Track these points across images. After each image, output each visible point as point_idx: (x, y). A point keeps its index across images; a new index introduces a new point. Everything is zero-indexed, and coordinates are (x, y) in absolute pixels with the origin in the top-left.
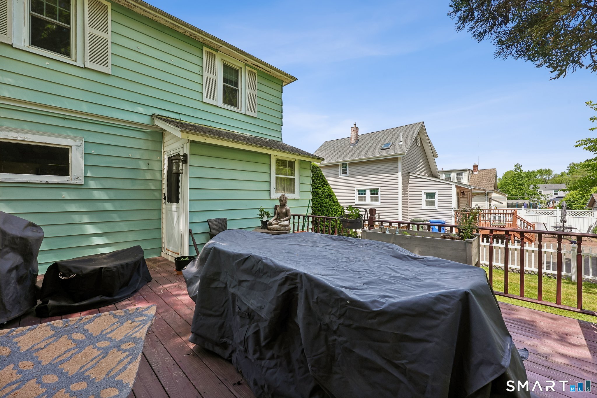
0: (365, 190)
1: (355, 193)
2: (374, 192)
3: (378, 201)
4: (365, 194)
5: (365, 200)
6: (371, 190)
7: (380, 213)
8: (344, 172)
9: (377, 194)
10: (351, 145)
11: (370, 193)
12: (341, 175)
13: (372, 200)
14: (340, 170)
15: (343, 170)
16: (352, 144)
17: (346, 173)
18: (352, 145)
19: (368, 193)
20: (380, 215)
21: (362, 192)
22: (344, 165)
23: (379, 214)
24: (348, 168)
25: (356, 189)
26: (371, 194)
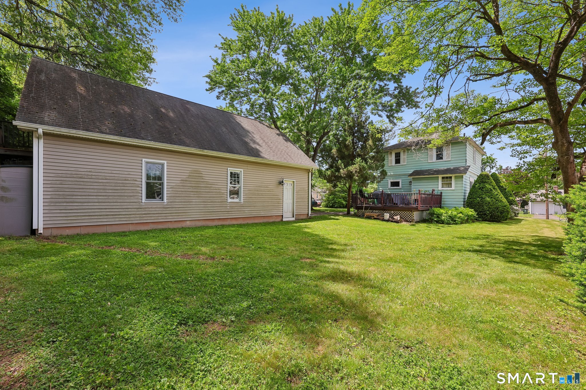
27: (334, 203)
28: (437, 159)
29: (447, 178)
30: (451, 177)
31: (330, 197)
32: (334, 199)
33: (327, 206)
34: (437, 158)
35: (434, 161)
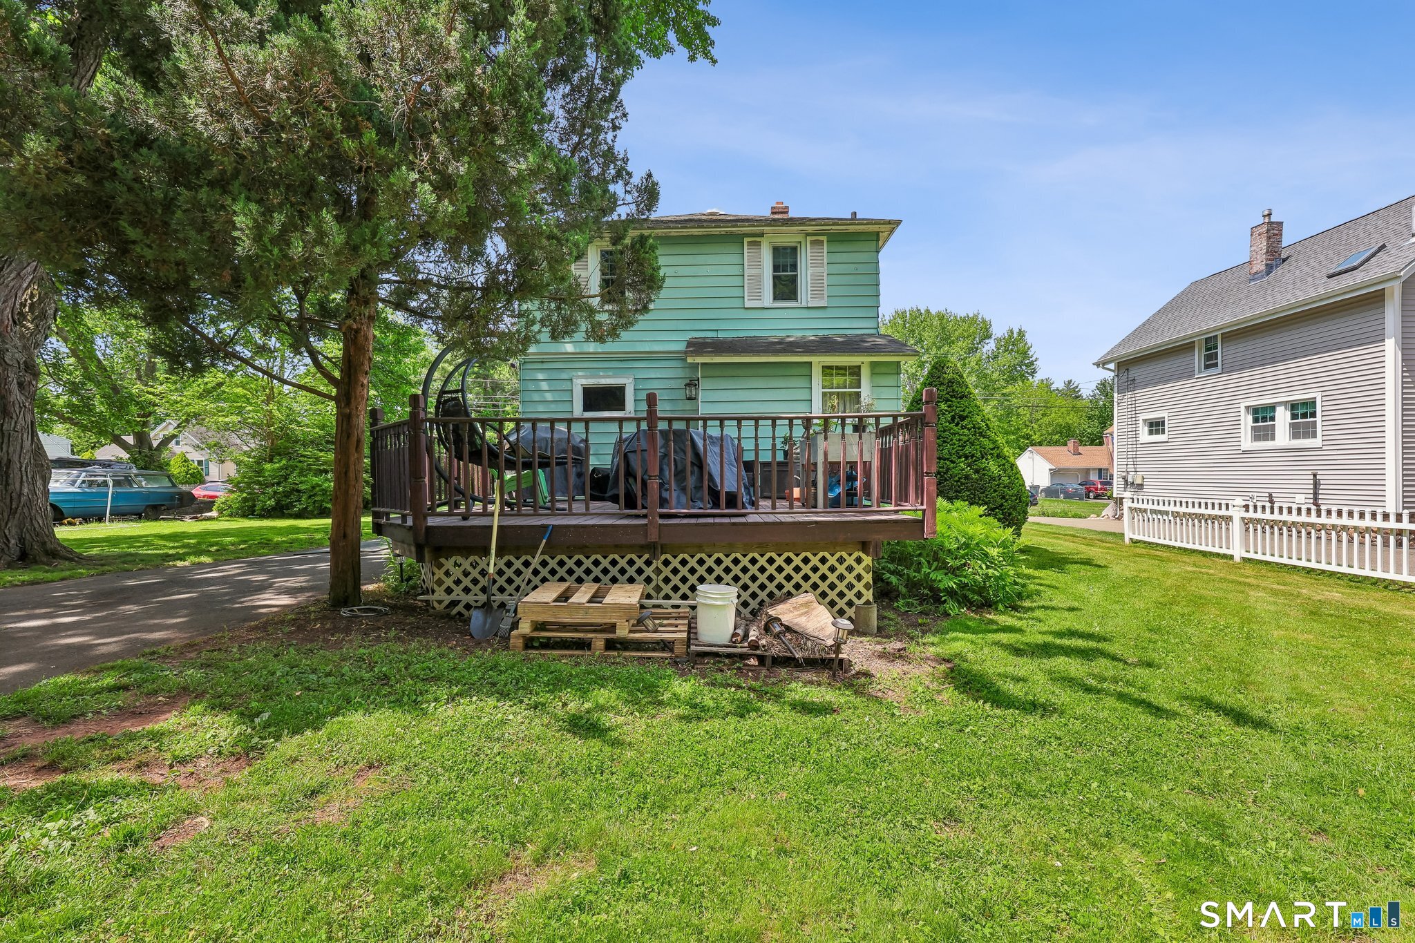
0: (1273, 408)
1: (1242, 418)
2: (1303, 411)
3: (1314, 435)
4: (1273, 419)
5: (1273, 438)
6: (1293, 406)
7: (1319, 472)
8: (1210, 362)
9: (1313, 415)
10: (1251, 280)
11: (1288, 414)
12: (1200, 372)
13: (1295, 435)
14: (1198, 358)
15: (1208, 358)
16: (1255, 276)
17: (1216, 365)
18: (1254, 280)
19: (1283, 418)
20: (1318, 477)
21: (1263, 415)
22: (1210, 344)
23: (1315, 475)
24: (1219, 350)
25: (1243, 406)
26: (1294, 416)
27: (287, 494)
28: (775, 299)
29: (840, 369)
30: (855, 371)
31: (268, 466)
32: (286, 478)
33: (248, 511)
34: (774, 293)
35: (766, 305)
